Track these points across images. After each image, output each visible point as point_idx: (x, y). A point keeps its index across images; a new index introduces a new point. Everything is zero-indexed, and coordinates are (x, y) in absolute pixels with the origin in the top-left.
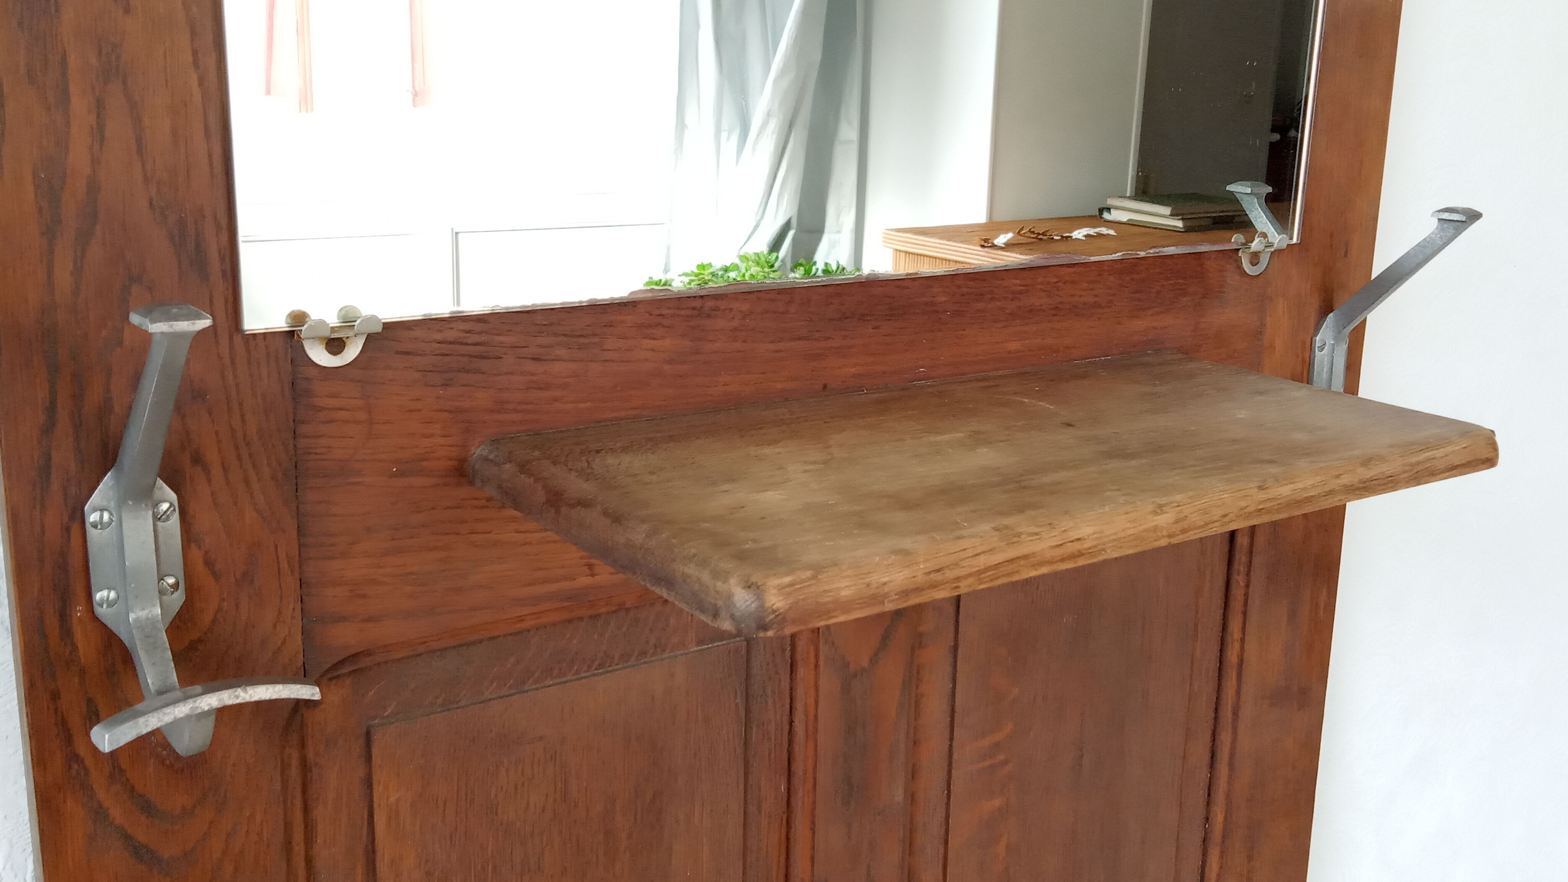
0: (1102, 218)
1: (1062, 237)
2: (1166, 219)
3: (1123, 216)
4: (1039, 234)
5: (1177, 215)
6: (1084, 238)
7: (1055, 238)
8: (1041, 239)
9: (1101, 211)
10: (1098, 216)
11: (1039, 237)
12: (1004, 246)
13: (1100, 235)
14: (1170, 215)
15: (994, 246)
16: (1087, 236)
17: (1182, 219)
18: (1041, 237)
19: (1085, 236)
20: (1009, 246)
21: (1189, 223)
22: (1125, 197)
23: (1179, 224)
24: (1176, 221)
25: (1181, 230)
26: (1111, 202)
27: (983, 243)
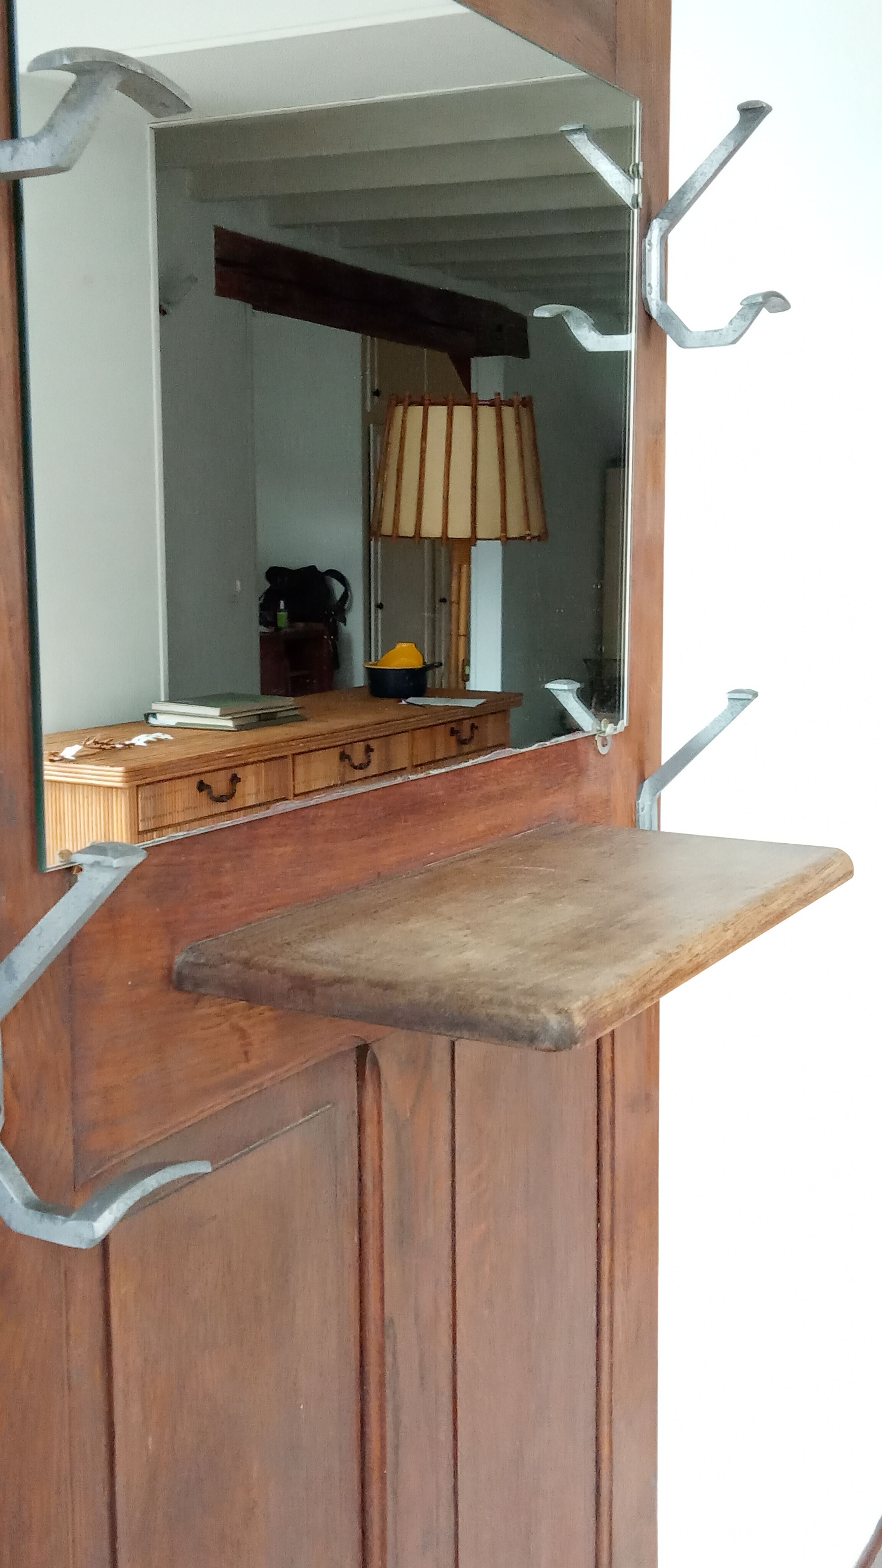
0: (148, 723)
1: (125, 745)
2: (217, 720)
3: (172, 721)
4: (103, 744)
5: (225, 715)
6: (145, 745)
7: (118, 746)
8: (104, 749)
9: (147, 716)
10: (144, 722)
11: (103, 747)
12: (74, 758)
13: (159, 740)
14: (220, 716)
15: (63, 759)
16: (148, 742)
17: (233, 719)
18: (105, 746)
19: (145, 742)
20: (80, 758)
21: (240, 722)
22: (160, 701)
23: (229, 724)
24: (226, 721)
25: (233, 729)
26: (155, 707)
27: (52, 757)
